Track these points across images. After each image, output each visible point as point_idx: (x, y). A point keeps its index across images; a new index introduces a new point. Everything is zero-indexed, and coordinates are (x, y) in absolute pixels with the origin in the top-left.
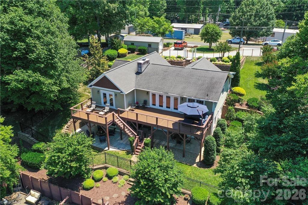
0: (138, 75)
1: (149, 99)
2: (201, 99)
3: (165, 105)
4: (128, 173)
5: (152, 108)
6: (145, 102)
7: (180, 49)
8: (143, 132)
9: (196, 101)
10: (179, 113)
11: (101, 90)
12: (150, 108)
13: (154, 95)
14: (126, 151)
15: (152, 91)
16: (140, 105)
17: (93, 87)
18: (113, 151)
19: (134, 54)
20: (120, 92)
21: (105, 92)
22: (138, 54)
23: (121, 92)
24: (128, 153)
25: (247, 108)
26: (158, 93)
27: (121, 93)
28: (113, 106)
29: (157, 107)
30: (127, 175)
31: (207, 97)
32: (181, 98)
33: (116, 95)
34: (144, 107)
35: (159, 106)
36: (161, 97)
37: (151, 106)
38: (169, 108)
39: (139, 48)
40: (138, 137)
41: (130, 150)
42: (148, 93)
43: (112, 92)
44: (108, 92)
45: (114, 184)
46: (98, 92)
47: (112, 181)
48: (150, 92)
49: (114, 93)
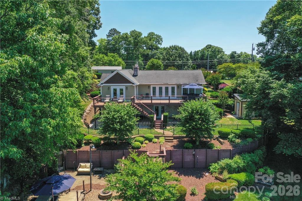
0: (135, 77)
1: (150, 92)
3: (164, 94)
4: (162, 135)
6: (148, 95)
11: (111, 86)
15: (152, 84)
20: (131, 84)
21: (115, 87)
26: (158, 85)
40: (156, 114)
43: (123, 86)
44: (118, 87)
45: (156, 144)
46: (109, 88)
47: (153, 142)
48: (151, 86)
49: (125, 87)
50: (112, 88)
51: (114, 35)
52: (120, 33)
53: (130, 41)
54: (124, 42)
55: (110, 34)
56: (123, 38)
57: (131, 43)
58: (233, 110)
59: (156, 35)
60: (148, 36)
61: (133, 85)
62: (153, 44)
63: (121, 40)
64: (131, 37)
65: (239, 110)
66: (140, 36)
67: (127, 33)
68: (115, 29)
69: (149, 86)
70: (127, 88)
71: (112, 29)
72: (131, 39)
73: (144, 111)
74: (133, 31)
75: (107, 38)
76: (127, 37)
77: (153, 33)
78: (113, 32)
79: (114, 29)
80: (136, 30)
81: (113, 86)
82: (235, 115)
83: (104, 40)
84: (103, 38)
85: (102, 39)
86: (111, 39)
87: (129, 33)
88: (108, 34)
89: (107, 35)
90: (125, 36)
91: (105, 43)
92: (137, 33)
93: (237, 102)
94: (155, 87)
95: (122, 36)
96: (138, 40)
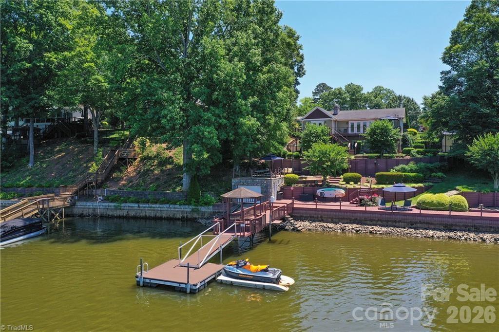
1: (349, 128)
15: (350, 120)
17: (304, 120)
20: (329, 119)
26: (355, 121)
35: (356, 131)
40: (350, 143)
43: (322, 121)
44: (318, 121)
48: (350, 122)
51: (322, 92)
52: (331, 88)
53: (344, 99)
54: (337, 100)
55: (318, 90)
56: (335, 95)
57: (346, 101)
59: (386, 90)
60: (373, 92)
61: (331, 119)
62: (381, 102)
63: (333, 97)
64: (346, 93)
66: (359, 91)
67: (341, 88)
68: (325, 84)
69: (347, 122)
70: (326, 121)
71: (320, 85)
72: (347, 96)
73: (340, 140)
74: (349, 85)
75: (313, 96)
76: (340, 93)
77: (380, 87)
78: (322, 87)
79: (323, 84)
80: (354, 84)
81: (313, 121)
83: (310, 98)
84: (308, 97)
85: (306, 99)
86: (318, 97)
87: (343, 88)
88: (314, 91)
89: (313, 93)
90: (337, 92)
91: (310, 103)
92: (355, 87)
94: (353, 124)
95: (334, 92)
96: (356, 97)
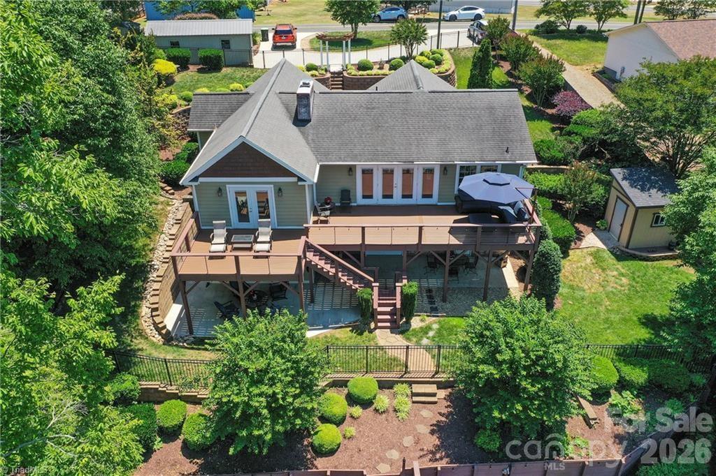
0: (304, 126)
1: (356, 186)
2: (497, 162)
3: (398, 191)
4: (402, 377)
5: (365, 206)
6: (346, 195)
7: (289, 46)
8: (379, 271)
9: (499, 168)
10: (436, 205)
11: (227, 186)
12: (358, 206)
13: (367, 173)
14: (349, 326)
15: (360, 164)
16: (336, 204)
17: (201, 179)
18: (317, 337)
19: (189, 72)
20: (295, 179)
21: (240, 188)
22: (200, 71)
23: (300, 179)
24: (359, 330)
25: (539, 164)
26: (378, 165)
27: (300, 183)
28: (249, 222)
29: (378, 200)
30: (402, 382)
31: (508, 156)
32: (443, 169)
33: (280, 190)
34: (345, 207)
35: (381, 197)
36: (388, 173)
37: (360, 201)
38: (410, 196)
39: (201, 53)
40: (378, 284)
41: (356, 321)
42: (351, 169)
43: (267, 185)
44: (251, 187)
45: (384, 415)
46: (220, 191)
47: (376, 410)
48: (358, 166)
49: (272, 186)
50: (231, 191)
58: (602, 217)
65: (622, 225)
70: (279, 191)
73: (340, 274)
81: (233, 185)
82: (605, 234)
93: (618, 197)
94: (371, 169)
